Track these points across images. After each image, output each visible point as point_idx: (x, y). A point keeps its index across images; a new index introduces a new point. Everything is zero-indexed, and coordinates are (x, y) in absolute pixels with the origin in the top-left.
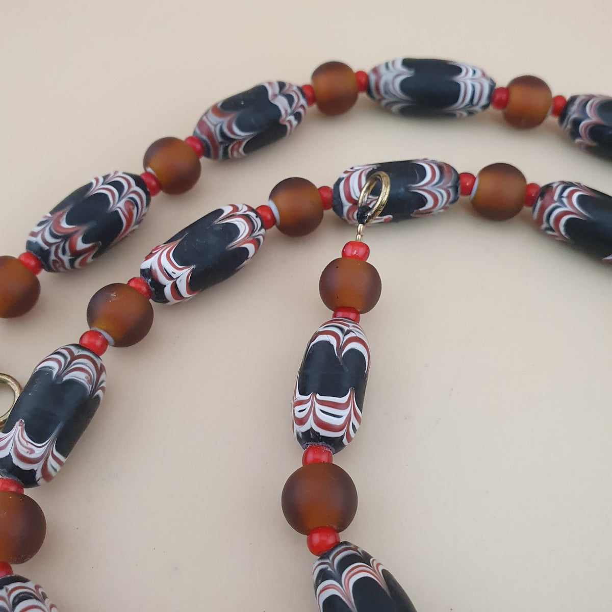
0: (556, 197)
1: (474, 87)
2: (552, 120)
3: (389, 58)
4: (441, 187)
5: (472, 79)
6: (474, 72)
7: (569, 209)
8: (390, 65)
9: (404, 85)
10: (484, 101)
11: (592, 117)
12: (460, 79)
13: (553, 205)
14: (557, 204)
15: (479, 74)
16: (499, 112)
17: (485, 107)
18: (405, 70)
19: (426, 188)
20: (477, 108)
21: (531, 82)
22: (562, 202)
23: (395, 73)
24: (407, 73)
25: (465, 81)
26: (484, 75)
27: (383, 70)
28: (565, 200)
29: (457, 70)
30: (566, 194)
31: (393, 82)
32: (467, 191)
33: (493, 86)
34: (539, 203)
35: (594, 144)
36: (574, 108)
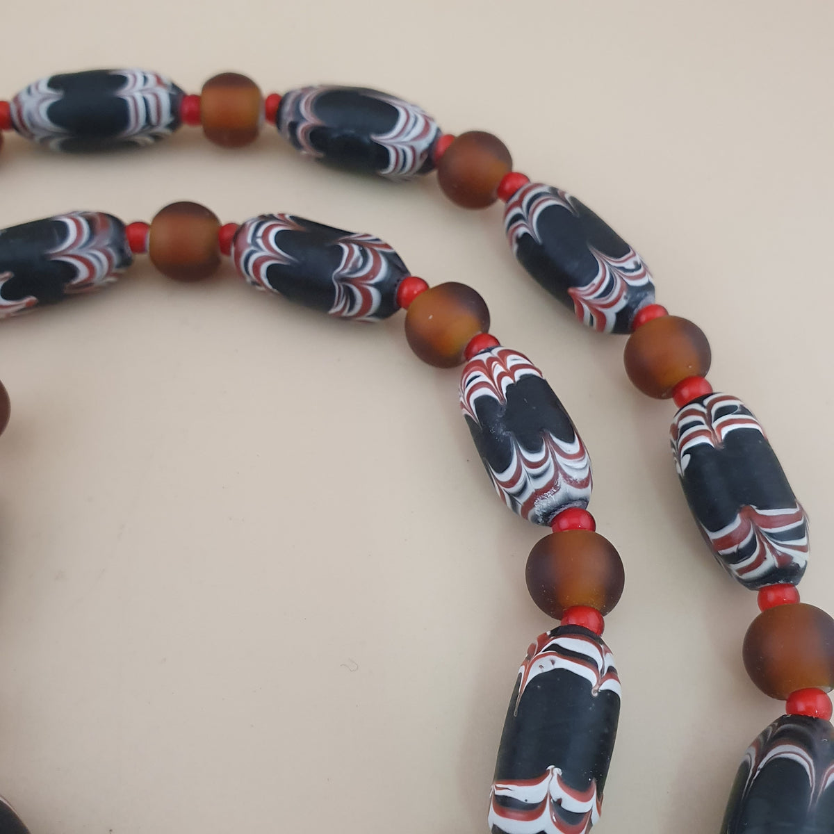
0: (249, 240)
1: (146, 101)
2: (268, 128)
3: (30, 80)
4: (94, 248)
5: (141, 91)
6: (145, 79)
7: (266, 252)
8: (33, 90)
9: (53, 112)
10: (166, 118)
11: (310, 119)
12: (126, 93)
13: (246, 252)
14: (253, 248)
15: (152, 80)
16: (198, 130)
17: (173, 126)
18: (51, 92)
19: (71, 252)
20: (161, 129)
21: (230, 82)
22: (256, 245)
23: (39, 97)
24: (54, 96)
25: (133, 94)
26: (159, 81)
27: (24, 98)
28: (260, 241)
29: (119, 80)
30: (260, 233)
31: (37, 110)
32: (138, 246)
33: (177, 94)
34: (233, 250)
35: (321, 155)
36: (288, 108)
